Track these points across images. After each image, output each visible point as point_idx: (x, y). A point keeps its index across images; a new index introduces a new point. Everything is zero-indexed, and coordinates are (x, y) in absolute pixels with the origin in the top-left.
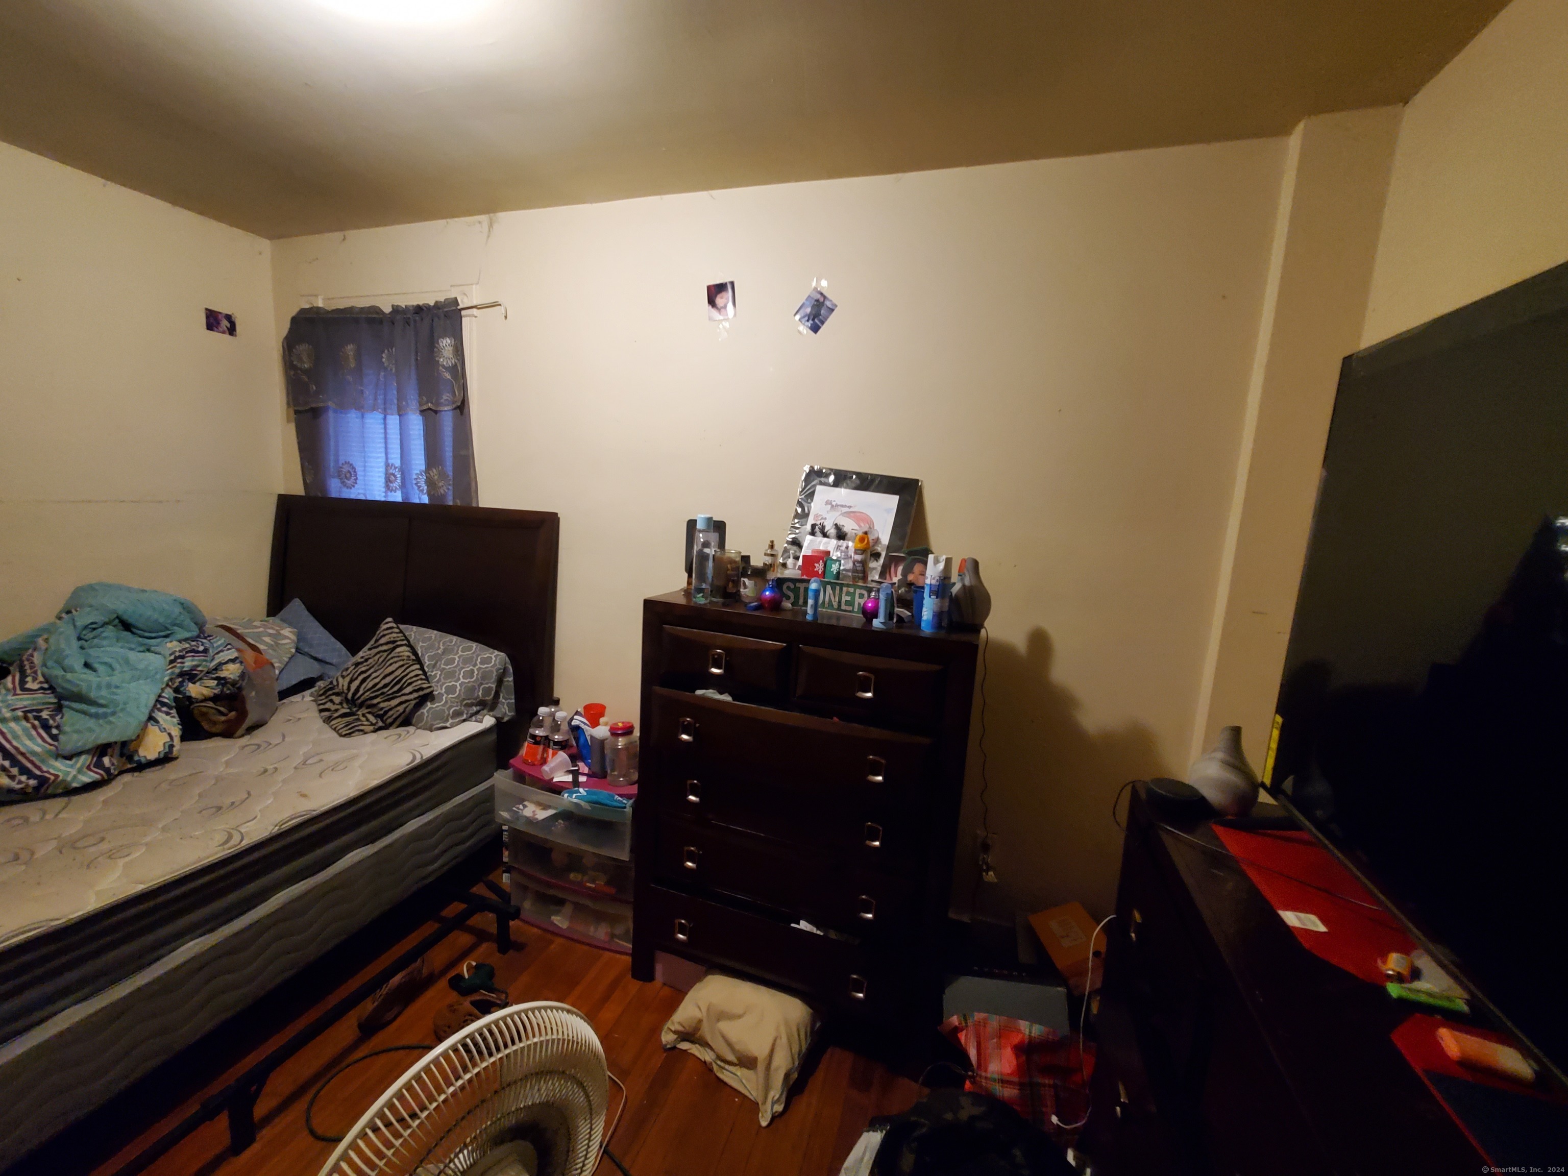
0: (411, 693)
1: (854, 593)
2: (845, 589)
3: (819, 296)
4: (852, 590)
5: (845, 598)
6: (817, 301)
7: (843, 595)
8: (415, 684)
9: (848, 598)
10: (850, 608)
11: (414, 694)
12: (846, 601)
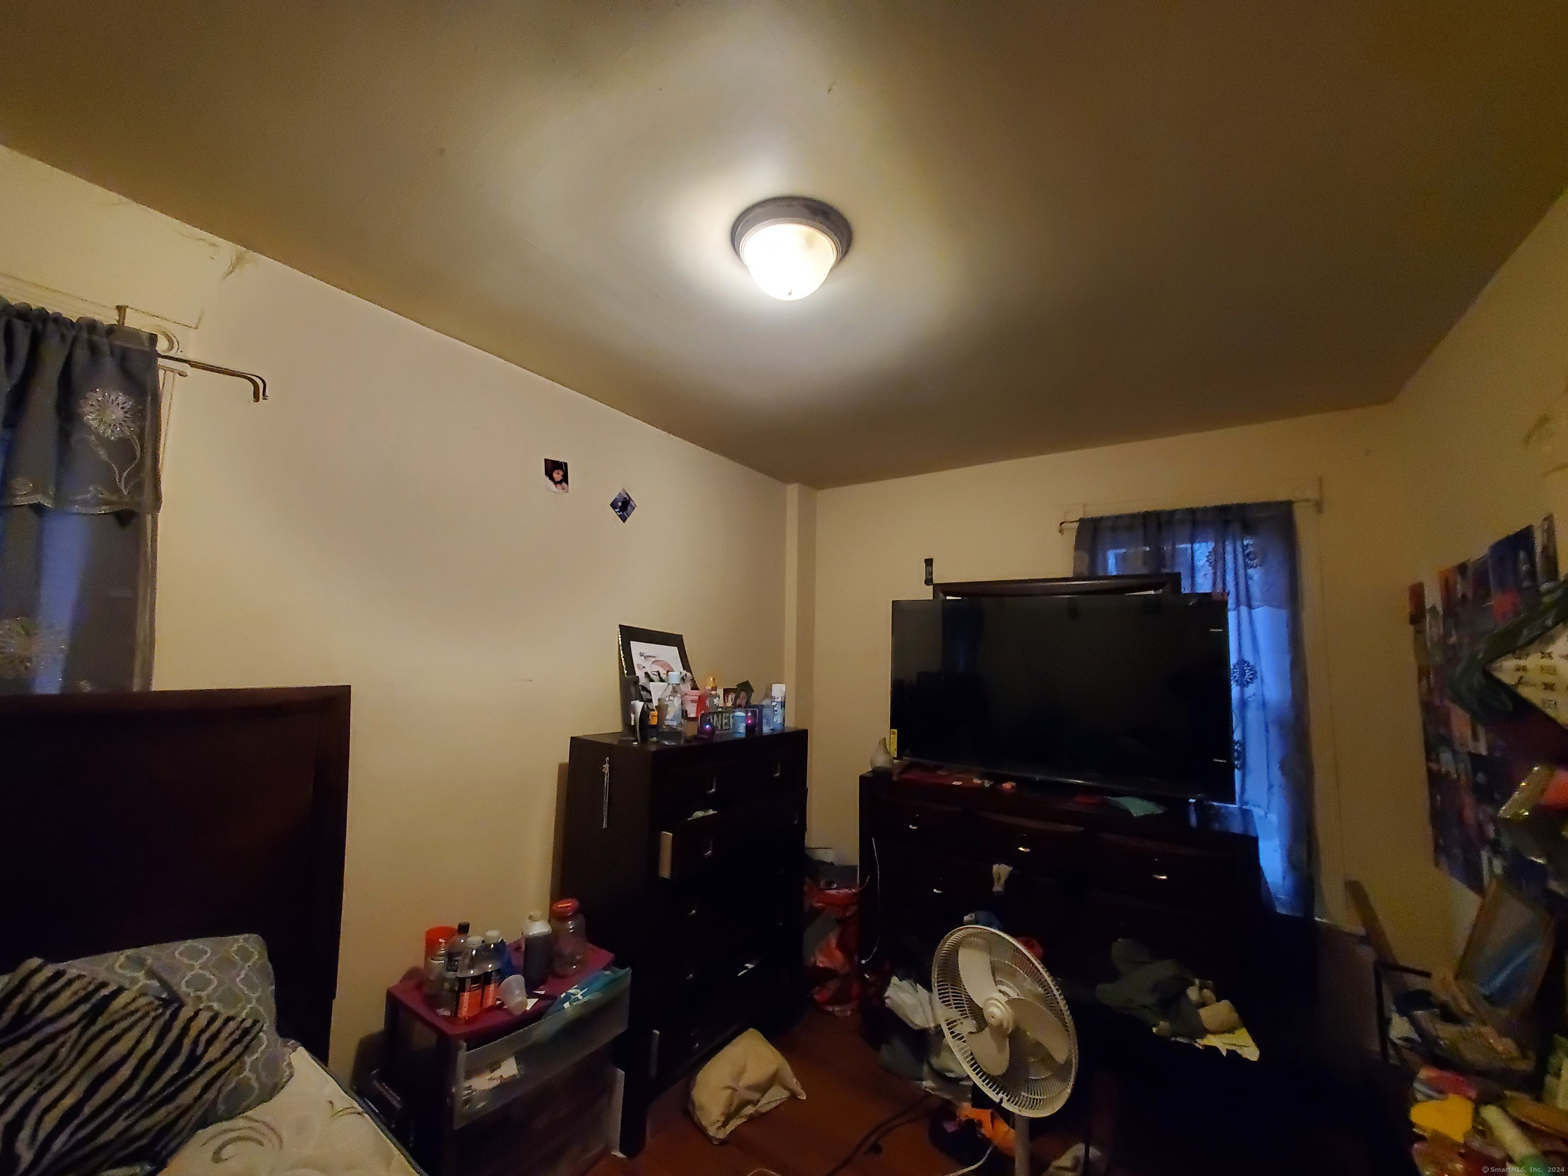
0: (225, 1053)
1: (729, 716)
2: (724, 715)
3: (626, 496)
4: (728, 715)
5: (725, 721)
6: (625, 498)
7: (724, 719)
8: (224, 1034)
9: (726, 721)
10: (728, 727)
11: (235, 1049)
12: (725, 723)
